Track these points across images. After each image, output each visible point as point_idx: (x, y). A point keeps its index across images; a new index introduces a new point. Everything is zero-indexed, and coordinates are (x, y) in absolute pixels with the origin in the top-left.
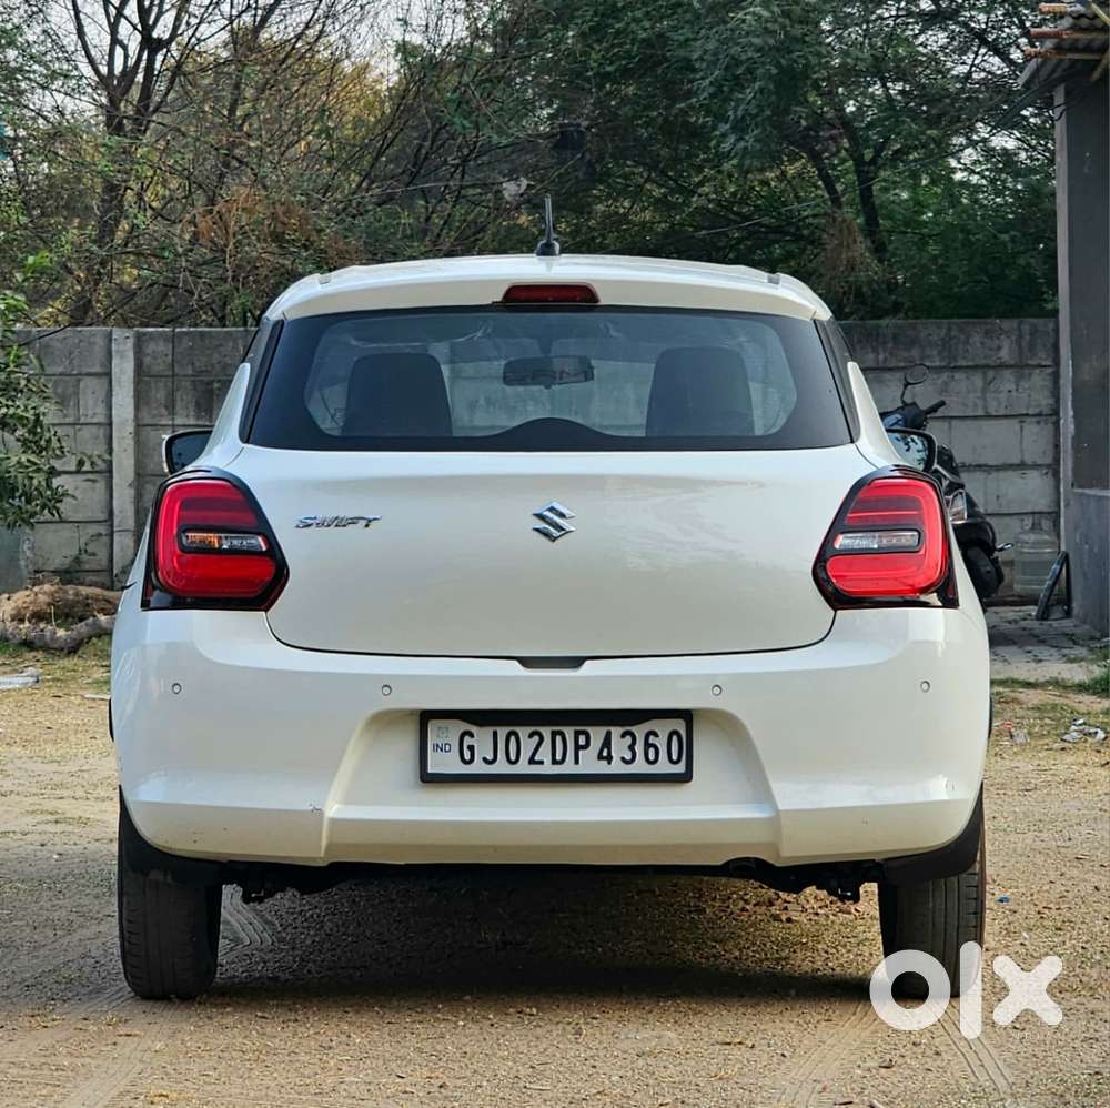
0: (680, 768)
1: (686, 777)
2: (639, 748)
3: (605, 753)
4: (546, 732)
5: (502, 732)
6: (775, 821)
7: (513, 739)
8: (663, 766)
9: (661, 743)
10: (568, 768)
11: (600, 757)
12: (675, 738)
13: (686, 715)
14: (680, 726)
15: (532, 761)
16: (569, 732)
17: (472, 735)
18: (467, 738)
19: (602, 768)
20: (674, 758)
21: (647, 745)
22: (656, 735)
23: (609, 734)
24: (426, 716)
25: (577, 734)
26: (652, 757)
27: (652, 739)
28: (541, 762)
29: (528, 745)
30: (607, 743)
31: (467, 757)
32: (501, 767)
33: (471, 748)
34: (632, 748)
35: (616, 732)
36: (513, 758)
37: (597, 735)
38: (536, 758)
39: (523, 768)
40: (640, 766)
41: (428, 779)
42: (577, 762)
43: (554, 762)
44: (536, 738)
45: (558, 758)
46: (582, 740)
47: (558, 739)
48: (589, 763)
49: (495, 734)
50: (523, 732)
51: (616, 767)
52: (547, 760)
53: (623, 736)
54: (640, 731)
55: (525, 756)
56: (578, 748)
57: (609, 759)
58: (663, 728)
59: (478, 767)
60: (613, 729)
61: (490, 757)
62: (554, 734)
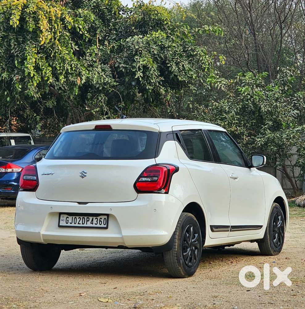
0: (105, 226)
1: (107, 228)
2: (98, 221)
3: (92, 222)
4: (81, 217)
5: (74, 217)
6: (122, 238)
7: (75, 219)
8: (103, 226)
9: (102, 220)
10: (85, 225)
11: (91, 223)
12: (105, 220)
13: (108, 215)
14: (106, 217)
15: (78, 224)
16: (86, 218)
17: (68, 218)
18: (67, 218)
19: (91, 225)
20: (105, 224)
21: (100, 221)
22: (102, 219)
23: (93, 218)
24: (60, 214)
25: (87, 218)
26: (100, 223)
27: (101, 220)
28: (80, 224)
29: (78, 220)
30: (92, 220)
31: (67, 222)
32: (73, 225)
33: (68, 220)
34: (97, 221)
35: (94, 218)
36: (75, 223)
37: (91, 218)
38: (79, 223)
39: (77, 225)
40: (98, 225)
41: (60, 226)
42: (87, 224)
43: (83, 224)
44: (80, 219)
45: (83, 223)
46: (88, 219)
47: (84, 219)
48: (89, 224)
49: (72, 218)
50: (77, 217)
51: (94, 225)
52: (81, 223)
53: (96, 219)
54: (99, 218)
55: (77, 222)
56: (87, 221)
57: (93, 223)
58: (103, 217)
59: (69, 225)
60: (94, 217)
61: (71, 222)
62: (83, 218)
